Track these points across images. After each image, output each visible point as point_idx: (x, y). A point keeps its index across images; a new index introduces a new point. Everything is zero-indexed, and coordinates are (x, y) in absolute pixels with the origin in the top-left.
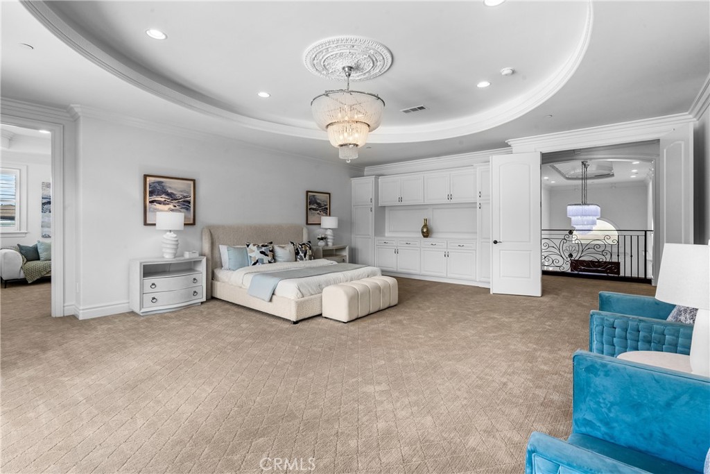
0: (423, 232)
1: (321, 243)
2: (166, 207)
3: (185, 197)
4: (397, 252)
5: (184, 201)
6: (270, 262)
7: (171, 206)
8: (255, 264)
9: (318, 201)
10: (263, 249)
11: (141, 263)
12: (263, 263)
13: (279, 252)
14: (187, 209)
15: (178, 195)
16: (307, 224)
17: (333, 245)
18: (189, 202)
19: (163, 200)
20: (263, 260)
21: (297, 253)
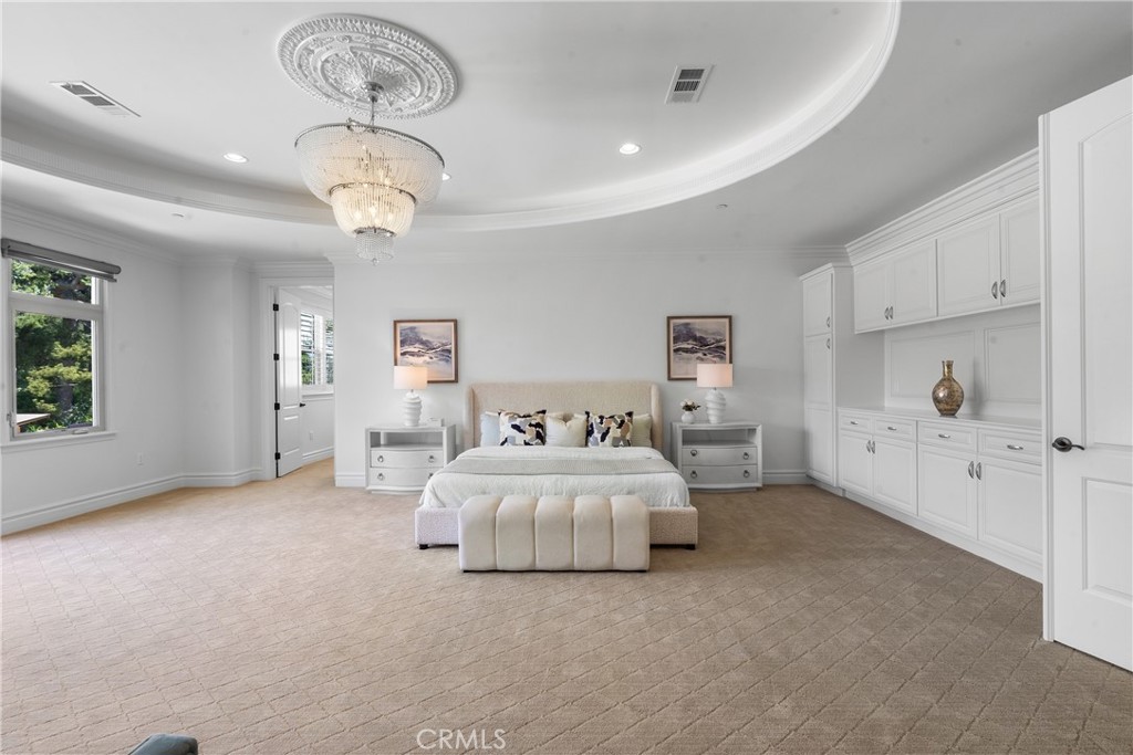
0: (937, 400)
1: (686, 416)
2: (421, 360)
3: (444, 345)
4: (871, 448)
5: (443, 350)
6: (526, 444)
7: (426, 358)
8: (503, 444)
9: (698, 335)
10: (518, 422)
11: (367, 430)
12: (515, 444)
13: (553, 428)
14: (447, 361)
15: (436, 343)
16: (670, 379)
17: (722, 419)
18: (449, 351)
19: (416, 350)
20: (514, 438)
21: (589, 433)
